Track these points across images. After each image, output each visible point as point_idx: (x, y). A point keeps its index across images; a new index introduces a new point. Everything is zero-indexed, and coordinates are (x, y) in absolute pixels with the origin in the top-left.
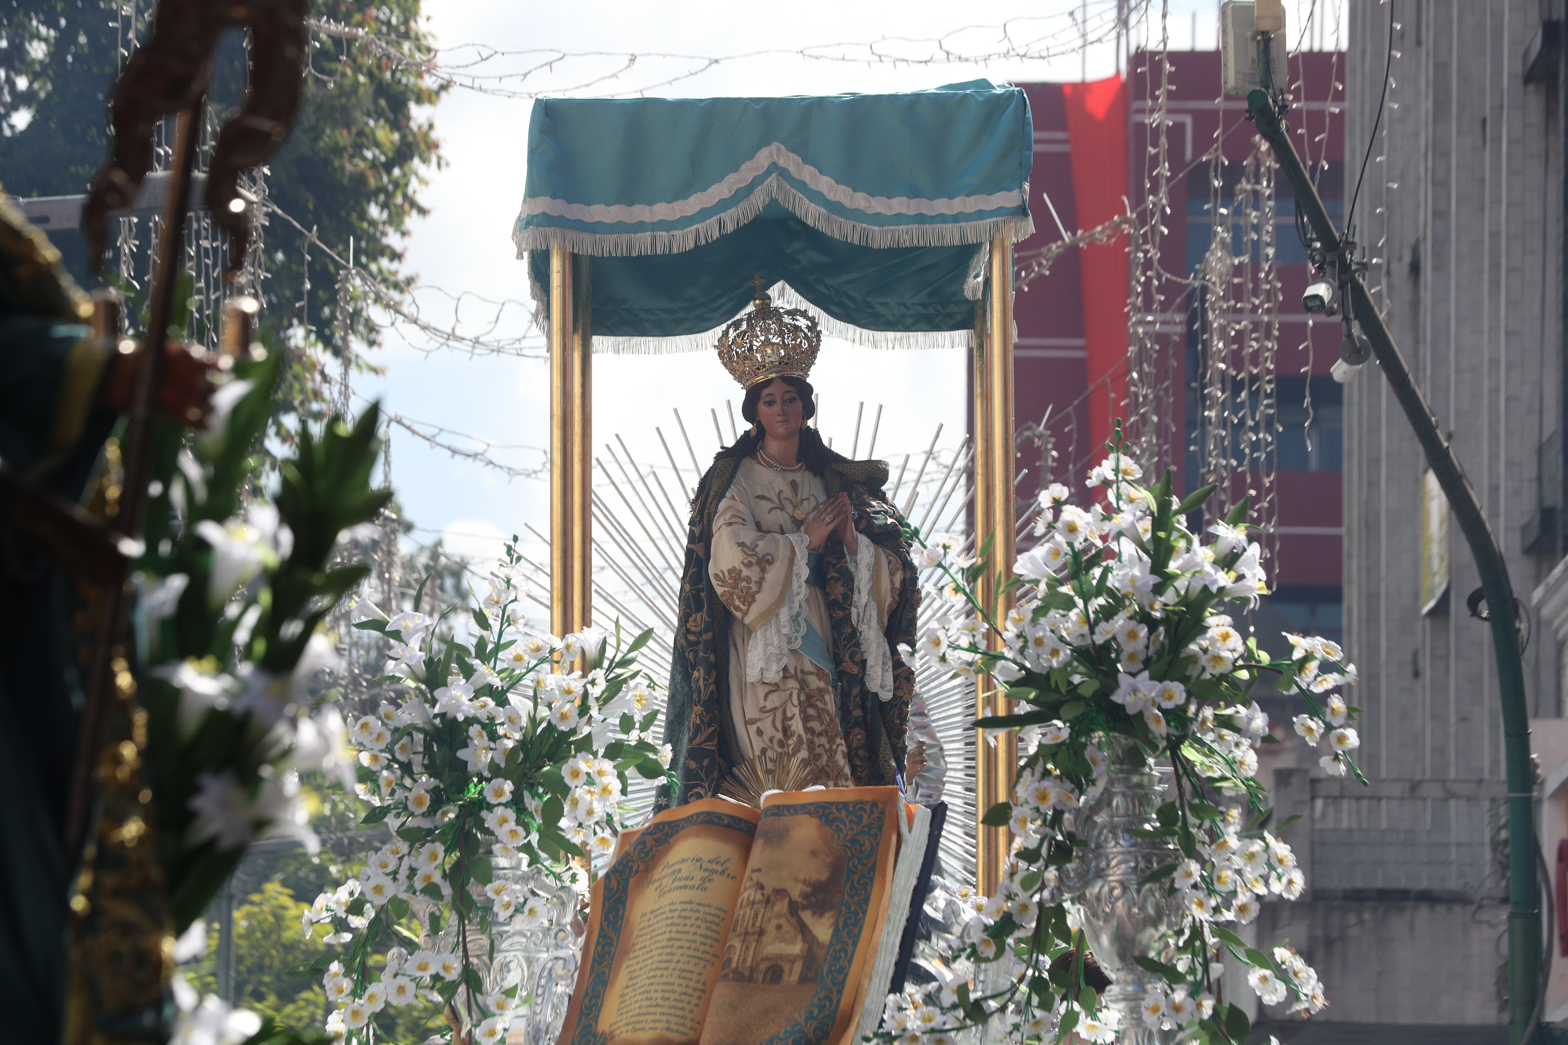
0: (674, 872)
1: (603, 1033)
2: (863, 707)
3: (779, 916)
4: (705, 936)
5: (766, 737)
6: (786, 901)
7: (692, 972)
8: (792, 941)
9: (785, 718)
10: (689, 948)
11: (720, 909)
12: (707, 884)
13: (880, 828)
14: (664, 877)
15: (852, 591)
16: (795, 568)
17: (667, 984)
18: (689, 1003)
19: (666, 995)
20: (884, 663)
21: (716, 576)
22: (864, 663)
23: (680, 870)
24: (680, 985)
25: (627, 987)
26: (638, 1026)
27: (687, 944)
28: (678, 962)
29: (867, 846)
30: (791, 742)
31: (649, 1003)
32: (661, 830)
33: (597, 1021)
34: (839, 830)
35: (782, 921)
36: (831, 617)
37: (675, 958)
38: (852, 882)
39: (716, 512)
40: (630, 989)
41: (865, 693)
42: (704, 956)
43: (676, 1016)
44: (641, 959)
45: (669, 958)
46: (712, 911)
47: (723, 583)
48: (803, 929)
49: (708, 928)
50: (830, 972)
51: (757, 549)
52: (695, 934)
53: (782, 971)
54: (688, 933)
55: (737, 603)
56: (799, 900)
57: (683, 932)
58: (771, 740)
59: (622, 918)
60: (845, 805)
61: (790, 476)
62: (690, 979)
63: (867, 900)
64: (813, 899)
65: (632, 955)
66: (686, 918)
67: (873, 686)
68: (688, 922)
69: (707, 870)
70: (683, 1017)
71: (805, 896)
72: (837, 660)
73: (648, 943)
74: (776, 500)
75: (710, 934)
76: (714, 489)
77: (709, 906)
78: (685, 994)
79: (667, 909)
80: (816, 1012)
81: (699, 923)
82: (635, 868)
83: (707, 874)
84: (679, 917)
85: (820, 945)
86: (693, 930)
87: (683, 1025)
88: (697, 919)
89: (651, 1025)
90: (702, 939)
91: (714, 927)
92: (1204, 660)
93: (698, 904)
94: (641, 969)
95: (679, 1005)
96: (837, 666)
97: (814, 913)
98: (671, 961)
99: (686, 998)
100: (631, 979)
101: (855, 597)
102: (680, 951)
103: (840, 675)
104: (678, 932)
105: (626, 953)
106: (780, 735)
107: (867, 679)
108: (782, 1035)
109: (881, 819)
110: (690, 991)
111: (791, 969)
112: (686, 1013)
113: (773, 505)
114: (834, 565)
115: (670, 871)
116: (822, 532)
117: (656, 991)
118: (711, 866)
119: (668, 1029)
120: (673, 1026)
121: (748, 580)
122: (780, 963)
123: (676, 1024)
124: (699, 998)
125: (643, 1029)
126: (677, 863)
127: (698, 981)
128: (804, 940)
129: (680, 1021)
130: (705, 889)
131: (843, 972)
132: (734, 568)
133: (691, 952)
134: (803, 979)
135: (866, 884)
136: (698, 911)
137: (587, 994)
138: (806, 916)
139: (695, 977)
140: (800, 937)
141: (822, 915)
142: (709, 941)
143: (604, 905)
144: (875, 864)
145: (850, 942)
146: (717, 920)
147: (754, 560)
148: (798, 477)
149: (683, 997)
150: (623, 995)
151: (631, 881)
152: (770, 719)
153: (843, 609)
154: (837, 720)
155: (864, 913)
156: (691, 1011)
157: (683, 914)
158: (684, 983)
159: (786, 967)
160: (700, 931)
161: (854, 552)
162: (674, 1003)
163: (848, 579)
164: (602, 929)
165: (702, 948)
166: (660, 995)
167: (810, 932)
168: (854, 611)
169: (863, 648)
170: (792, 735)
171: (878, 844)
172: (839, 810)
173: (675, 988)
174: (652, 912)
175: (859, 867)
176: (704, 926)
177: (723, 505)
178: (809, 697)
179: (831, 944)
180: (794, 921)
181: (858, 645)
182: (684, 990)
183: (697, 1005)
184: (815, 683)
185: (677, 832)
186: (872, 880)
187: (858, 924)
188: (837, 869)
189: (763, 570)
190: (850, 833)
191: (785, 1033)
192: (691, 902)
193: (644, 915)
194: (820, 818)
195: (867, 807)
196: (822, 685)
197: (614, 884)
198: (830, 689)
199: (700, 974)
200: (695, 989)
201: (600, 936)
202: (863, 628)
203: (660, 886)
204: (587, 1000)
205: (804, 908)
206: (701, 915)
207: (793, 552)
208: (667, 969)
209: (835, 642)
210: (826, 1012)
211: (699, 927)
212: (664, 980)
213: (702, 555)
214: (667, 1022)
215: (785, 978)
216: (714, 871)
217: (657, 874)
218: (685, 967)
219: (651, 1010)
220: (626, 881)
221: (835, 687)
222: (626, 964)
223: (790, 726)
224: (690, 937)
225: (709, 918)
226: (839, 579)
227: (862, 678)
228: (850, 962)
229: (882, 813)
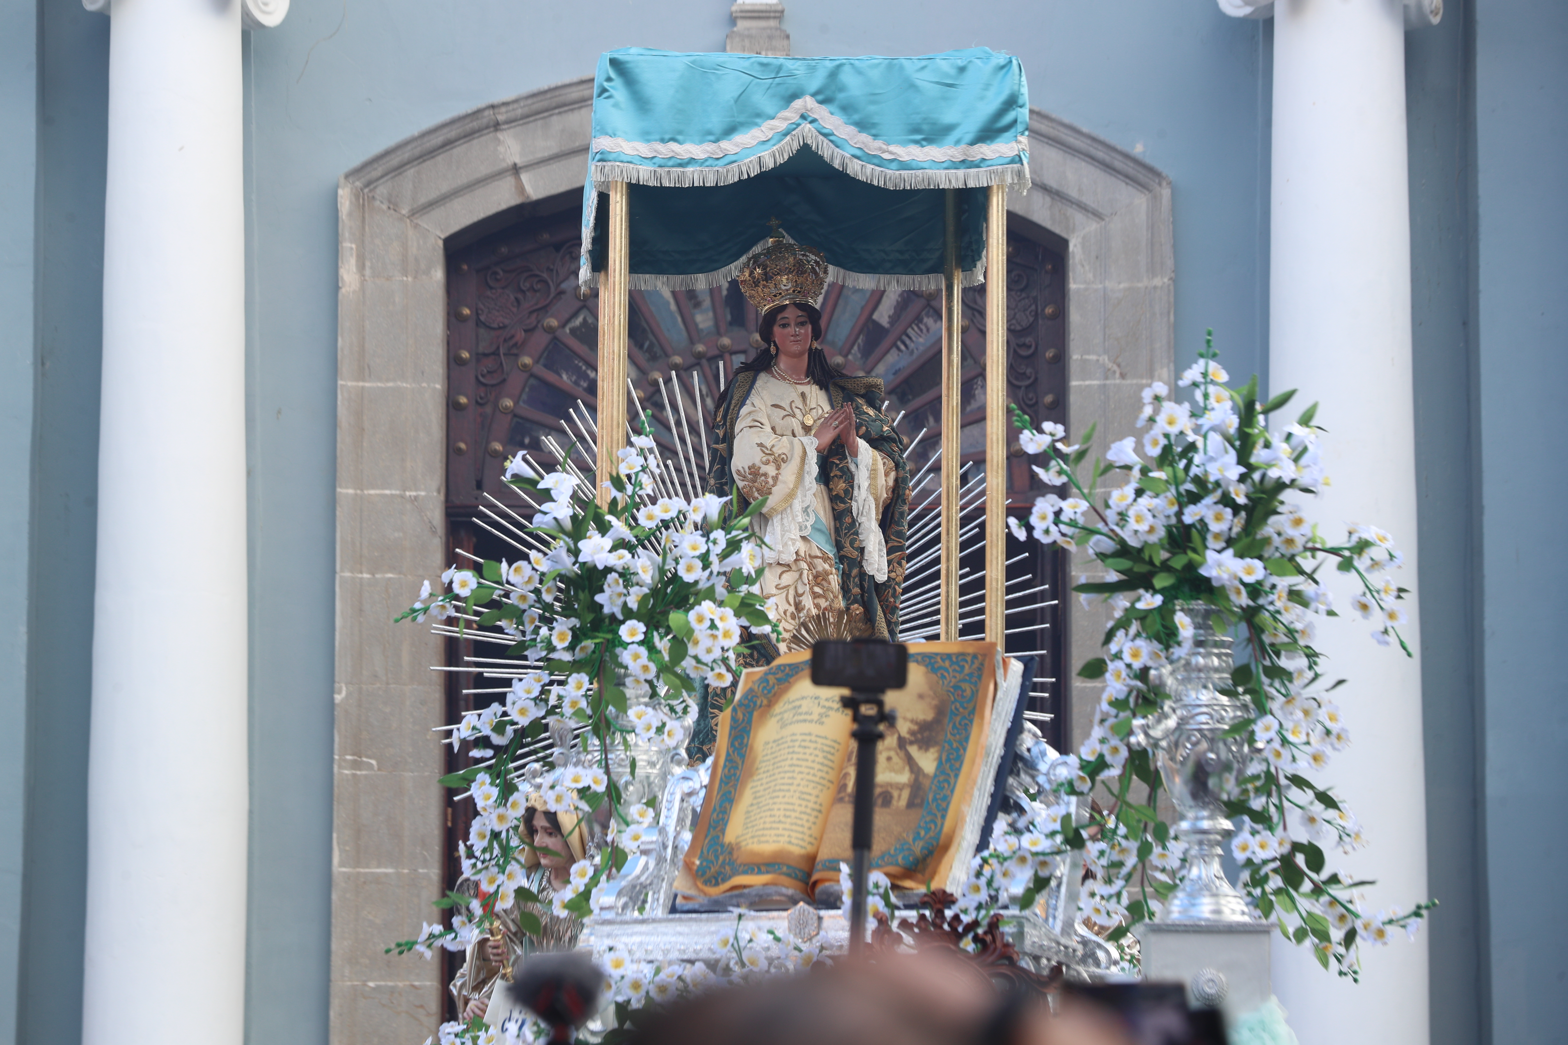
0: (795, 708)
1: (730, 844)
2: (862, 587)
3: (889, 749)
4: (822, 764)
5: (781, 611)
6: (896, 737)
7: (810, 794)
8: (900, 771)
9: (797, 595)
10: (808, 774)
11: (835, 741)
12: (824, 719)
13: (980, 677)
14: (785, 711)
15: (852, 487)
16: (806, 467)
17: (788, 803)
18: (808, 821)
19: (788, 813)
20: (880, 550)
21: (738, 472)
22: (862, 550)
23: (800, 706)
24: (800, 805)
25: (752, 805)
26: (763, 839)
27: (807, 770)
28: (799, 785)
29: (968, 693)
30: (801, 615)
31: (772, 819)
32: (783, 671)
33: (723, 834)
34: (943, 677)
35: (892, 754)
36: (833, 509)
37: (796, 782)
38: (954, 724)
39: (737, 418)
40: (755, 807)
41: (862, 574)
42: (822, 781)
43: (796, 831)
44: (764, 781)
45: (790, 781)
46: (829, 742)
47: (744, 478)
48: (910, 761)
49: (825, 758)
50: (935, 799)
51: (774, 449)
52: (813, 761)
53: (891, 797)
54: (807, 760)
55: (756, 494)
56: (907, 736)
57: (803, 760)
58: (785, 613)
59: (747, 745)
60: (949, 656)
61: (801, 388)
62: (809, 801)
63: (967, 739)
64: (919, 736)
65: (755, 778)
66: (805, 747)
67: (870, 569)
68: (808, 751)
69: (824, 707)
70: (803, 833)
71: (912, 733)
72: (839, 546)
73: (771, 768)
74: (788, 408)
75: (826, 762)
76: (735, 398)
77: (826, 738)
78: (805, 813)
79: (789, 739)
80: (922, 833)
81: (817, 752)
82: (759, 703)
83: (823, 710)
84: (800, 746)
85: (926, 776)
86: (811, 758)
87: (803, 840)
88: (815, 749)
89: (775, 838)
90: (820, 767)
91: (829, 756)
92: (1277, 541)
93: (817, 736)
94: (765, 790)
95: (799, 822)
96: (838, 551)
97: (920, 748)
98: (791, 784)
99: (805, 817)
100: (755, 798)
101: (856, 493)
102: (800, 776)
103: (841, 559)
104: (798, 759)
105: (750, 774)
106: (792, 609)
107: (864, 564)
108: (892, 852)
109: (980, 669)
110: (808, 811)
111: (899, 796)
112: (805, 830)
113: (785, 413)
114: (837, 465)
115: (790, 706)
116: (829, 436)
117: (779, 809)
118: (828, 704)
119: (790, 843)
120: (794, 841)
121: (765, 475)
122: (889, 789)
123: (797, 838)
124: (816, 817)
125: (767, 842)
126: (798, 700)
127: (816, 803)
128: (912, 771)
129: (800, 836)
130: (822, 723)
131: (947, 800)
132: (754, 465)
133: (810, 777)
134: (911, 804)
135: (966, 725)
136: (816, 742)
137: (715, 810)
138: (913, 750)
139: (813, 799)
140: (907, 768)
141: (927, 750)
142: (825, 769)
143: (730, 734)
144: (974, 708)
145: (952, 775)
146: (832, 751)
147: (771, 458)
148: (806, 389)
149: (803, 816)
150: (748, 812)
151: (755, 714)
152: (784, 595)
153: (844, 502)
154: (840, 597)
155: (965, 749)
156: (810, 828)
157: (803, 744)
158: (804, 803)
159: (895, 794)
160: (817, 759)
161: (854, 454)
162: (794, 821)
163: (849, 478)
164: (728, 754)
165: (819, 774)
166: (782, 813)
167: (917, 765)
168: (854, 504)
169: (861, 537)
170: (803, 609)
171: (977, 691)
172: (943, 660)
173: (796, 807)
174: (774, 741)
175: (961, 710)
176: (821, 755)
177: (744, 411)
178: (816, 577)
179: (935, 776)
180: (902, 754)
181: (857, 533)
182: (803, 809)
183: (814, 823)
184: (822, 566)
185: (797, 673)
186: (971, 721)
187: (960, 759)
188: (941, 712)
189: (778, 468)
190: (953, 680)
191: (896, 850)
192: (810, 734)
193: (767, 743)
194: (926, 666)
195: (969, 659)
196: (827, 566)
197: (740, 715)
198: (834, 571)
199: (817, 796)
200: (813, 809)
201: (726, 760)
202: (861, 519)
203: (782, 719)
204: (715, 815)
205: (912, 743)
206: (819, 746)
207: (805, 452)
208: (789, 790)
209: (837, 531)
210: (931, 834)
211: (817, 756)
212: (786, 800)
213: (725, 454)
214: (789, 836)
215: (894, 802)
216: (830, 708)
217: (778, 708)
218: (805, 790)
219: (774, 825)
220: (751, 714)
221: (837, 569)
222: (750, 785)
223: (800, 602)
224: (809, 764)
225: (826, 749)
226: (841, 477)
227: (860, 563)
228: (952, 791)
229: (982, 664)
